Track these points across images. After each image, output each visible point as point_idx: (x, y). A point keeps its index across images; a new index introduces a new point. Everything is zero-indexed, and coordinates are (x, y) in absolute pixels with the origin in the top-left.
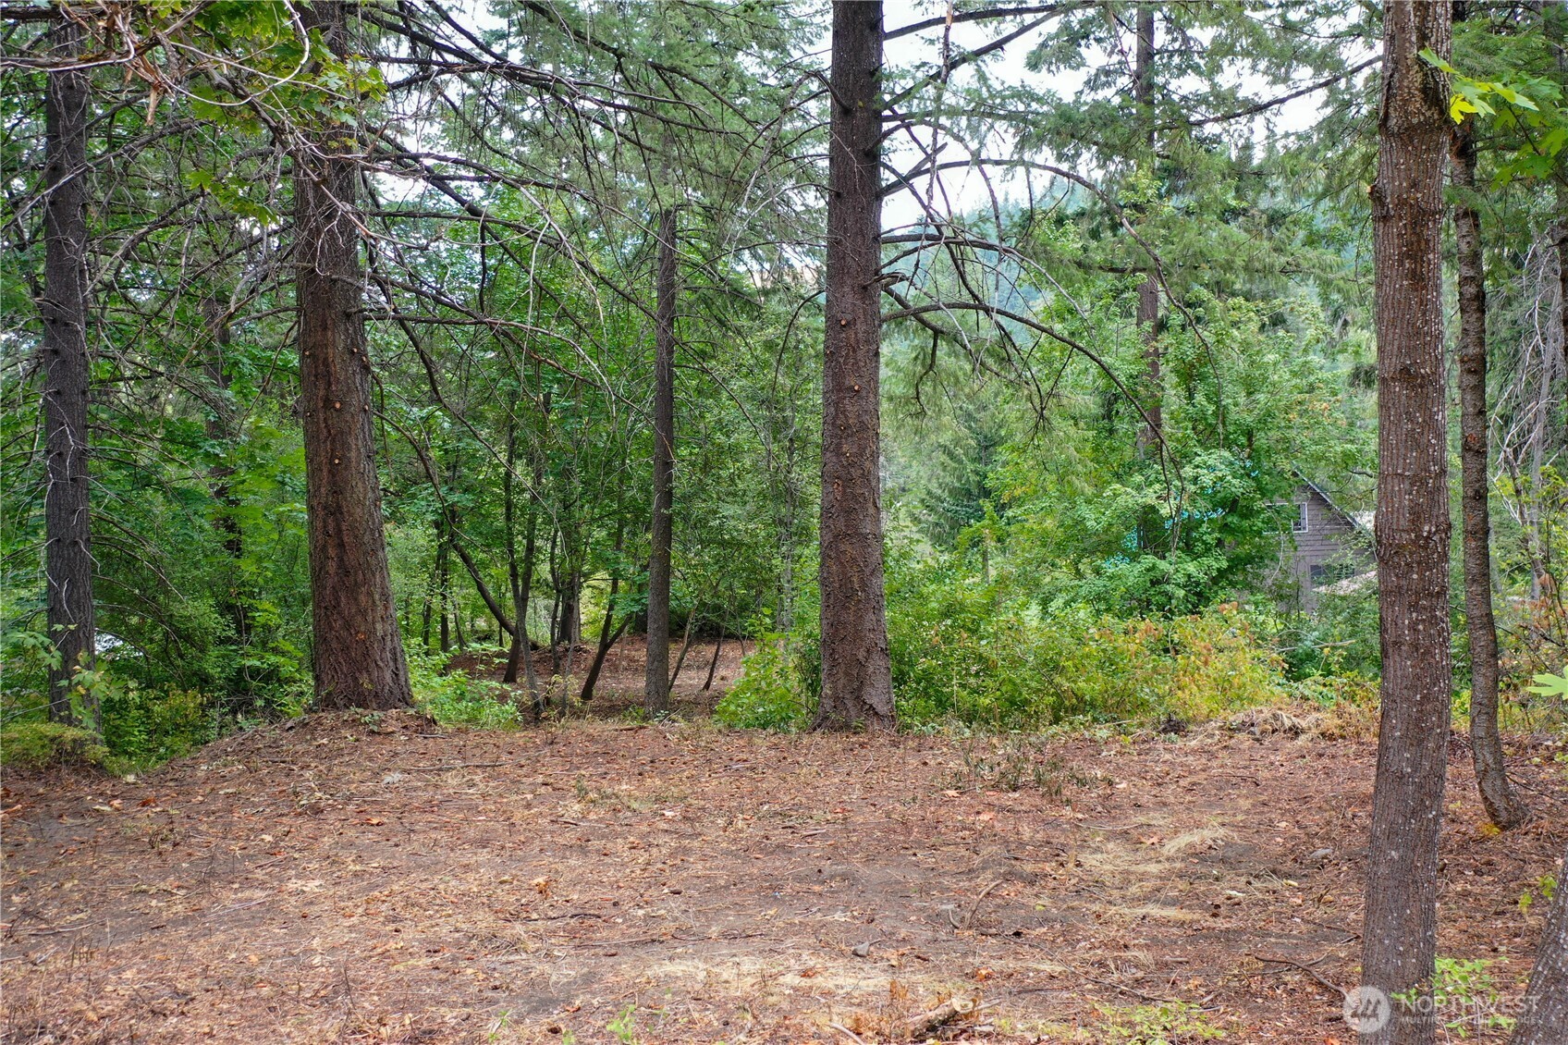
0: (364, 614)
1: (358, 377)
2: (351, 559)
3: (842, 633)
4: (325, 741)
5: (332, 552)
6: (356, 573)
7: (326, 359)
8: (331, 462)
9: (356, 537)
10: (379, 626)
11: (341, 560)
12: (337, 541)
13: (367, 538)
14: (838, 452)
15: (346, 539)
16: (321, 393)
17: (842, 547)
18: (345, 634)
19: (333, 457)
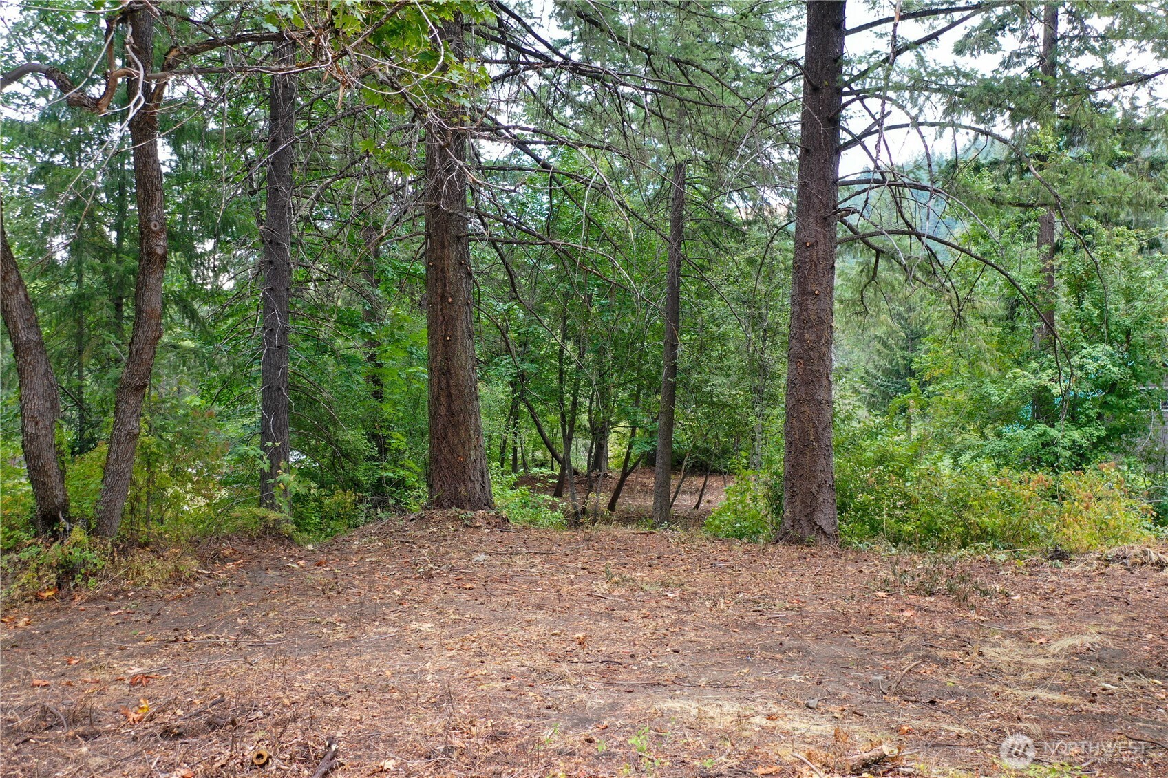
0: (463, 444)
1: (464, 280)
2: (456, 405)
3: (800, 472)
4: (435, 530)
5: (443, 400)
6: (458, 416)
7: (443, 268)
8: (445, 339)
9: (459, 390)
10: (473, 453)
11: (449, 406)
12: (446, 393)
13: (466, 392)
14: (801, 340)
15: (452, 391)
16: (440, 291)
17: (802, 409)
18: (450, 457)
19: (446, 335)
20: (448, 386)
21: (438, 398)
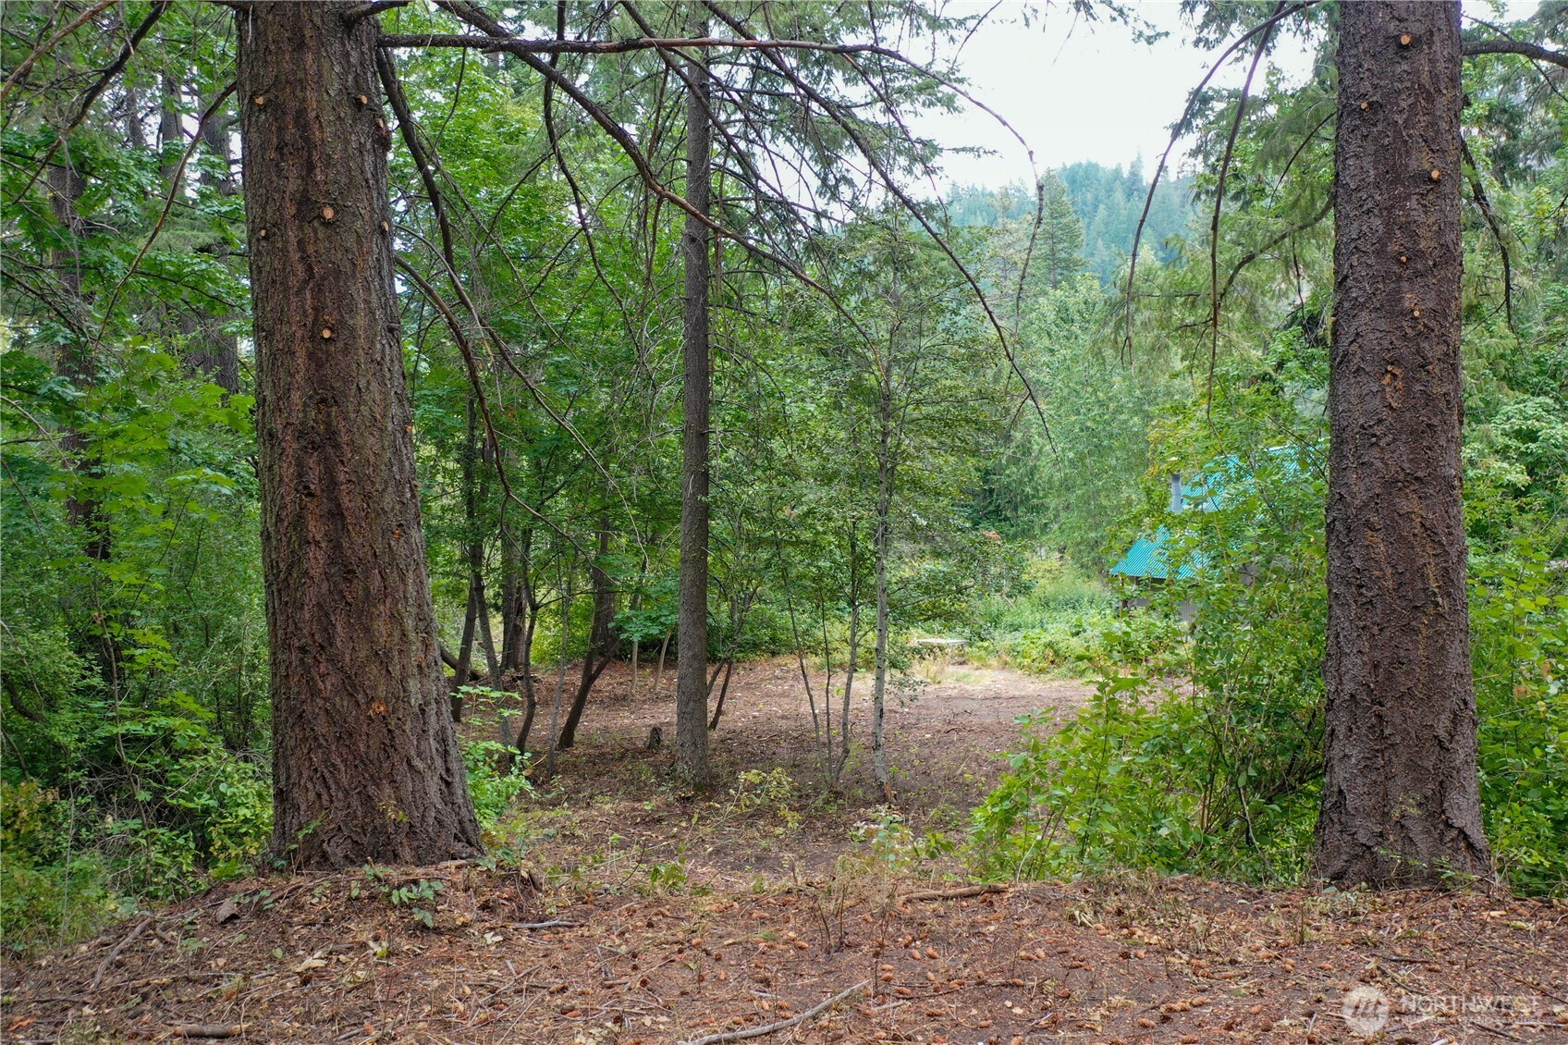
2: (357, 544)
7: (301, 113)
8: (314, 336)
11: (337, 546)
12: (326, 505)
13: (389, 501)
14: (1392, 308)
15: (345, 501)
16: (293, 185)
18: (342, 703)
19: (317, 324)
20: (332, 484)
21: (299, 521)
